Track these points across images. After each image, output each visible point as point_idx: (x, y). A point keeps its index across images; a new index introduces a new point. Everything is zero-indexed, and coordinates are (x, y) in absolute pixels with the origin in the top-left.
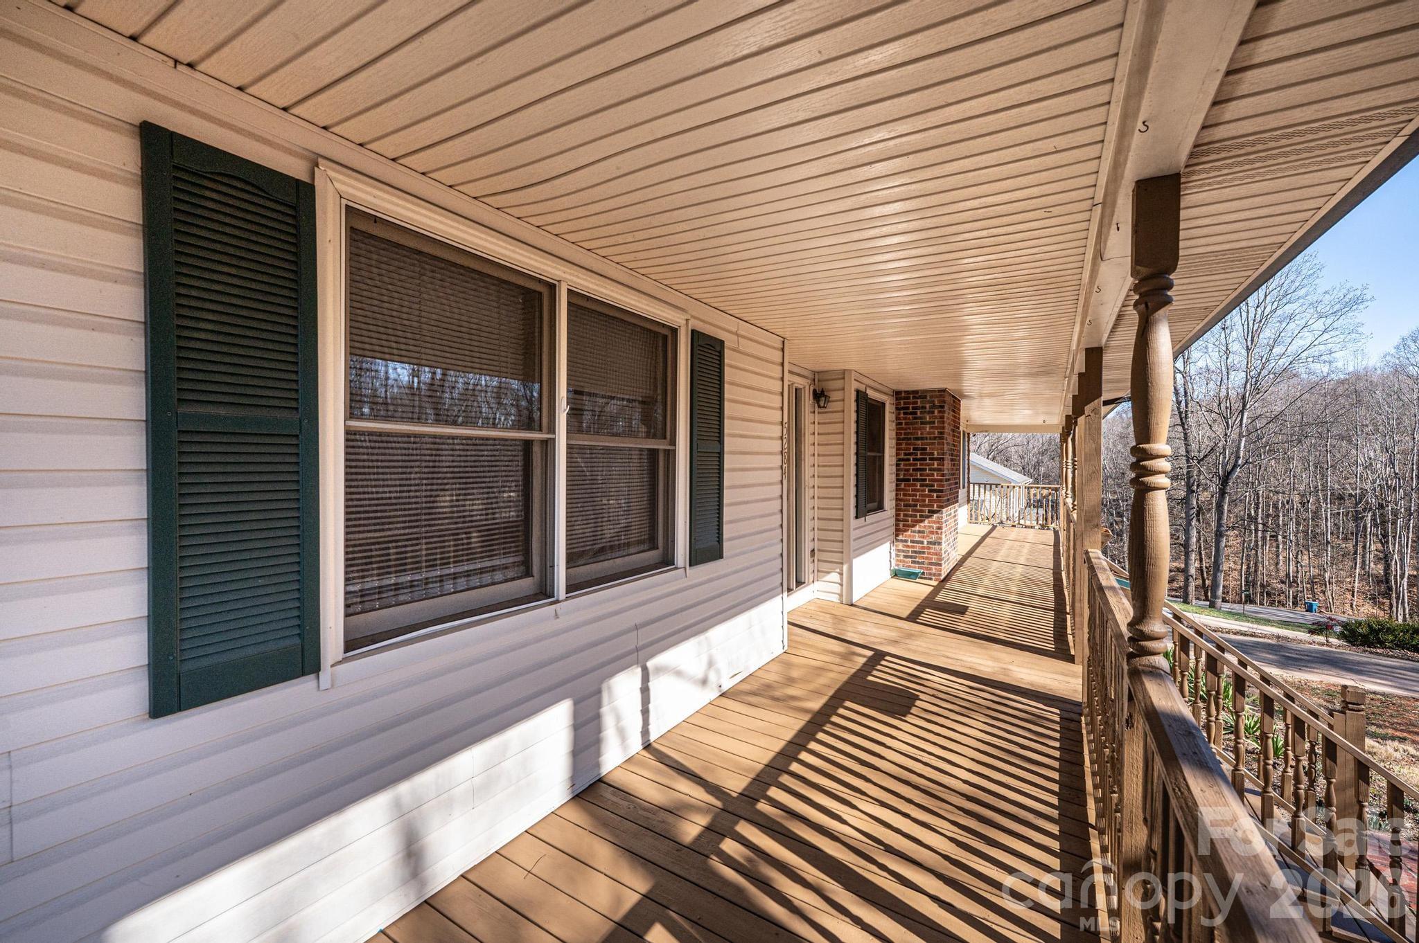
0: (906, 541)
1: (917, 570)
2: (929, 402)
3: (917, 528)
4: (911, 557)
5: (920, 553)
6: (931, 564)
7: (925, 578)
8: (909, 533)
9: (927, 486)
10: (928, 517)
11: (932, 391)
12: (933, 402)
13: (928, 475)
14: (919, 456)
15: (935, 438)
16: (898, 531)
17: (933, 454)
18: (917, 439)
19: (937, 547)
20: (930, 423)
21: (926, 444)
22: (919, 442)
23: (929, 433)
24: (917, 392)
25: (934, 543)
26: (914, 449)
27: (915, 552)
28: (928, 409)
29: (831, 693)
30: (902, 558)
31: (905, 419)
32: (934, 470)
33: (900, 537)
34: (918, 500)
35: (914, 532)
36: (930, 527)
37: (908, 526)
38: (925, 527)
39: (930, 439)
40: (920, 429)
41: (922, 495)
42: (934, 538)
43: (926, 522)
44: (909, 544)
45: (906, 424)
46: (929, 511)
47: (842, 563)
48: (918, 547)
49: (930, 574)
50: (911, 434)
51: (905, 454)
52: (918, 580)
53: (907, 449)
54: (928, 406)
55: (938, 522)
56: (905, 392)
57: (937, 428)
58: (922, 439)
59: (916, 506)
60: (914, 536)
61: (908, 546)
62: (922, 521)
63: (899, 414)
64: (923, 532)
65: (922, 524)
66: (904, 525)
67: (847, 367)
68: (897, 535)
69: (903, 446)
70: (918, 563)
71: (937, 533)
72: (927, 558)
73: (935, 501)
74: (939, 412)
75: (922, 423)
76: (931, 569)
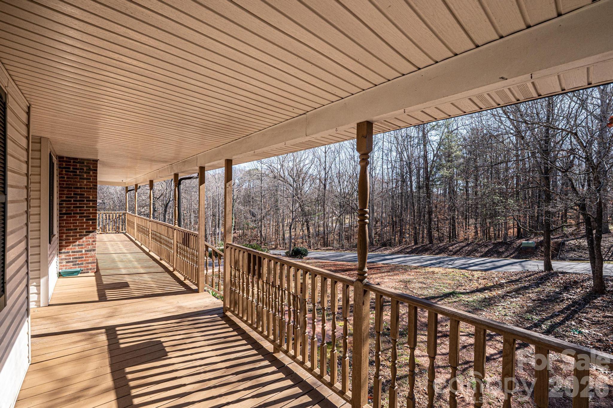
0: (68, 252)
1: (78, 269)
2: (86, 166)
3: (77, 243)
4: (72, 262)
5: (79, 258)
6: (88, 263)
7: (84, 273)
8: (71, 247)
9: (85, 217)
10: (85, 235)
11: (88, 160)
12: (89, 167)
13: (85, 210)
14: (78, 199)
15: (91, 188)
16: (61, 247)
17: (89, 198)
18: (77, 188)
19: (93, 253)
20: (86, 179)
21: (84, 191)
22: (79, 190)
23: (86, 185)
24: (76, 159)
25: (90, 251)
26: (74, 194)
27: (76, 258)
28: (85, 170)
29: (108, 370)
30: (64, 264)
31: (66, 175)
32: (90, 207)
33: (63, 251)
34: (78, 226)
35: (75, 246)
36: (87, 241)
37: (70, 243)
38: (83, 242)
39: (87, 188)
40: (79, 182)
41: (81, 223)
42: (90, 247)
43: (84, 239)
44: (71, 254)
45: (67, 178)
46: (86, 232)
47: (39, 278)
48: (78, 255)
49: (88, 269)
50: (72, 184)
51: (67, 197)
52: (79, 275)
53: (68, 194)
54: (85, 168)
55: (93, 238)
56: (67, 158)
57: (92, 182)
58: (81, 188)
59: (76, 229)
60: (74, 248)
61: (70, 255)
62: (81, 239)
63: (62, 171)
64: (82, 245)
65: (81, 241)
66: (66, 243)
67: (42, 135)
68: (60, 250)
69: (65, 192)
70: (78, 264)
71: (92, 244)
72: (85, 260)
73: (91, 226)
74: (93, 173)
75: (80, 179)
76: (88, 266)
